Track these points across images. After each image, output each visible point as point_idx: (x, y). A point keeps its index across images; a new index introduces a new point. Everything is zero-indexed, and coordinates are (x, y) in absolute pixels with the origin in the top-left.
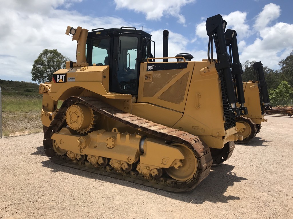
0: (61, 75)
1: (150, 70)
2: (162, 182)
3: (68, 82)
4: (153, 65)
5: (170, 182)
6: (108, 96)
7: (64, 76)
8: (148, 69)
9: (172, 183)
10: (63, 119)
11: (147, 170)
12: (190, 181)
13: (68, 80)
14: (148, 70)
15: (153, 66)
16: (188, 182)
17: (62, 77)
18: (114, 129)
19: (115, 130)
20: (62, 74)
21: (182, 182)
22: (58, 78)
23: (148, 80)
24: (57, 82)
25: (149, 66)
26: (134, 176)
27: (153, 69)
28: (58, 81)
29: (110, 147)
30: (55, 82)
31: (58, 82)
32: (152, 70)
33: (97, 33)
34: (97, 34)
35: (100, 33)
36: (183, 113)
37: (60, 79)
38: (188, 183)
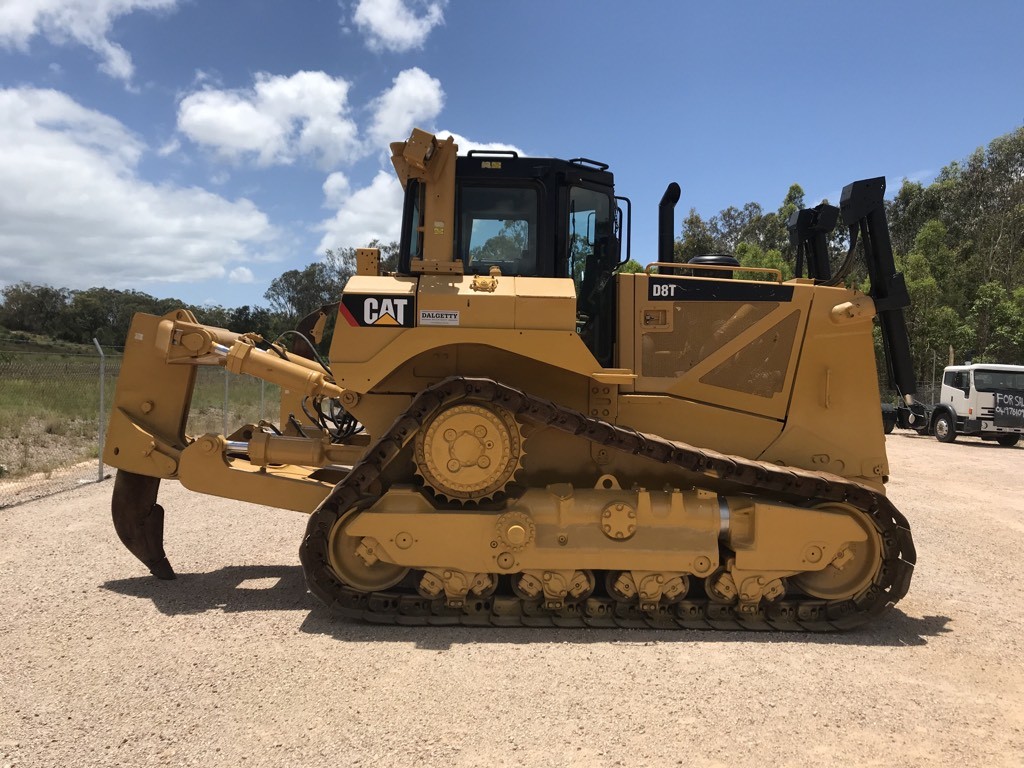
0: (387, 302)
1: (660, 298)
2: (784, 613)
3: (421, 326)
4: (672, 283)
5: (809, 609)
6: (602, 377)
7: (401, 303)
8: (655, 294)
9: (813, 610)
10: (384, 456)
11: (759, 586)
12: (864, 596)
13: (422, 321)
14: (651, 298)
15: (673, 287)
16: (858, 599)
17: (395, 307)
18: (604, 478)
19: (608, 484)
20: (392, 297)
21: (843, 603)
22: (372, 311)
23: (657, 326)
24: (363, 323)
25: (659, 287)
26: (693, 612)
27: (672, 294)
28: (367, 320)
29: (619, 536)
30: (352, 324)
31: (373, 325)
32: (669, 298)
33: (485, 165)
34: (486, 169)
35: (498, 165)
36: (785, 421)
37: (383, 311)
38: (857, 602)
